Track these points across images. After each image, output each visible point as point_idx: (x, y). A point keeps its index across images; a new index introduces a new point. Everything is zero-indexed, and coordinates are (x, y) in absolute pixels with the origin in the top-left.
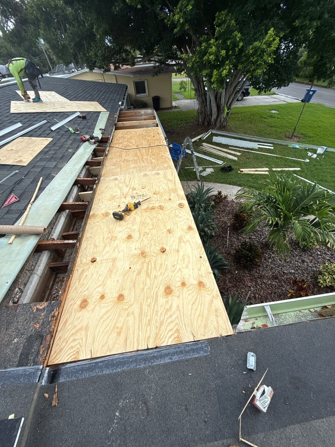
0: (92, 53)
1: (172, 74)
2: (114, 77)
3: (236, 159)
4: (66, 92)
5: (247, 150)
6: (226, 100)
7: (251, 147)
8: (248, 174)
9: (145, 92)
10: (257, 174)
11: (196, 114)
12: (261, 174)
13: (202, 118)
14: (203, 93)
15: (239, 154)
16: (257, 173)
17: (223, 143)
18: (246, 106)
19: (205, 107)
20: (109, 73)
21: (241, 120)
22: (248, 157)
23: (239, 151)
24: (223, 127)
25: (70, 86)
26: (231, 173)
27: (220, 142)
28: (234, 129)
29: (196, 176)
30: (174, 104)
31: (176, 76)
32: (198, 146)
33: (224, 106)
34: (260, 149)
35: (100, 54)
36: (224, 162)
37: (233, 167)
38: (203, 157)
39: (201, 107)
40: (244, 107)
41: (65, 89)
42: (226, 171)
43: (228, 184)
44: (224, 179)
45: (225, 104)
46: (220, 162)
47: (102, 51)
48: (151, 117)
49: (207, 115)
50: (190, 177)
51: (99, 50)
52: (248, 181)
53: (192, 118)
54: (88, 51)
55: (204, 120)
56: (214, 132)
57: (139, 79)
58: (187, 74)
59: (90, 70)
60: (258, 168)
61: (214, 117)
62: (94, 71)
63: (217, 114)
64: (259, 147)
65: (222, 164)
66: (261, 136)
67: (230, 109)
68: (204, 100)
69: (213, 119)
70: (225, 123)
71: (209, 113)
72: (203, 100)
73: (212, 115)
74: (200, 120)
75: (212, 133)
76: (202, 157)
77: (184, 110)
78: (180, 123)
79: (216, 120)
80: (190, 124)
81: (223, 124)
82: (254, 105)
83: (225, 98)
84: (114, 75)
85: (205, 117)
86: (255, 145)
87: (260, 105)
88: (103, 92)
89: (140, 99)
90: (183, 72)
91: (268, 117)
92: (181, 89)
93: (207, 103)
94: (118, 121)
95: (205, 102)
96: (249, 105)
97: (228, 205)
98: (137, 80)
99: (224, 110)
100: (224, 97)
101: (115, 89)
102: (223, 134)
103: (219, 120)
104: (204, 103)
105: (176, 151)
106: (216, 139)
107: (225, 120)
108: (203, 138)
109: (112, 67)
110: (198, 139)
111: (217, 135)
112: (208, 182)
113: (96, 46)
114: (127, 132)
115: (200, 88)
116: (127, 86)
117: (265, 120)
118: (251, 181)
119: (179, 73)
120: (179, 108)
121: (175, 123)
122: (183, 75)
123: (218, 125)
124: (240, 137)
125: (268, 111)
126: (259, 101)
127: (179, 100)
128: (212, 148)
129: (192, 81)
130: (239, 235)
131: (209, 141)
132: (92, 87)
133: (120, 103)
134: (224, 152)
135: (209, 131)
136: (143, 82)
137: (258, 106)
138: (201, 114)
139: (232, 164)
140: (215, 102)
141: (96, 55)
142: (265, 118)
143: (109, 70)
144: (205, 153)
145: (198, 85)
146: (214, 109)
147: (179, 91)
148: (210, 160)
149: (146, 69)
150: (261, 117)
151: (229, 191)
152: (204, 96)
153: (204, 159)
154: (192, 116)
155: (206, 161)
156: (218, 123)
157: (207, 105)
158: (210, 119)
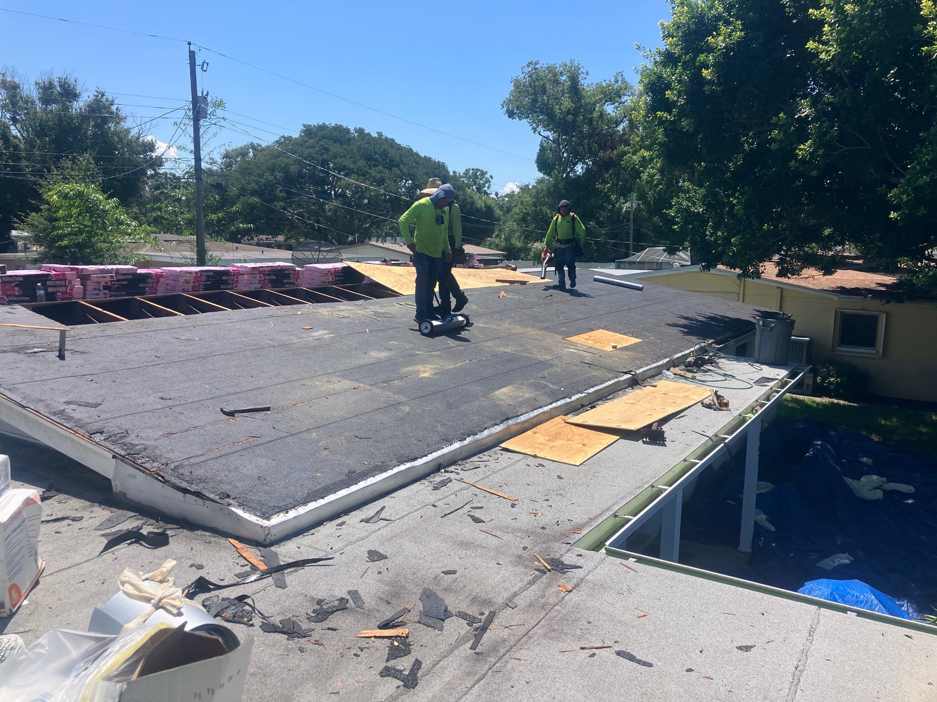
2: (780, 290)
9: (872, 344)
89: (847, 359)
98: (853, 309)
136: (874, 319)
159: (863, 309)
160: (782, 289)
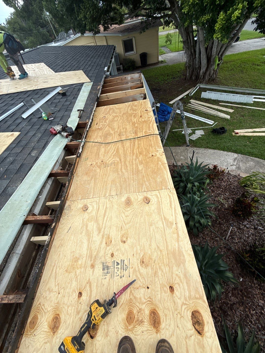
0: (81, 16)
1: (158, 28)
2: (105, 37)
3: (228, 117)
4: (55, 61)
5: (241, 106)
6: (218, 50)
7: (245, 102)
8: (245, 136)
9: (132, 50)
10: (256, 136)
11: (183, 68)
12: (260, 136)
13: (189, 72)
14: (192, 44)
15: (231, 111)
16: (255, 134)
17: (212, 99)
18: (235, 53)
19: (193, 60)
20: (99, 35)
21: (231, 70)
22: (242, 113)
23: (232, 108)
24: (212, 81)
25: (61, 54)
26: (224, 135)
27: (209, 98)
28: (224, 82)
29: (185, 140)
30: (160, 59)
31: (164, 29)
32: (185, 103)
33: (215, 57)
34: (256, 104)
35: (88, 16)
36: (215, 122)
37: (227, 128)
38: (192, 117)
39: (189, 61)
40: (233, 55)
41: (55, 58)
42: (218, 133)
43: (221, 150)
44: (216, 143)
45: (216, 55)
46: (211, 122)
47: (90, 13)
48: (138, 84)
49: (196, 68)
50: (179, 141)
51: (87, 12)
52: (245, 146)
53: (178, 72)
54: (78, 15)
55: (192, 74)
56: (202, 86)
57: (127, 37)
58: (175, 26)
59: (81, 34)
60: (256, 128)
61: (203, 70)
62: (85, 35)
63: (206, 67)
64: (254, 101)
65: (213, 124)
66: (256, 87)
67: (221, 59)
68: (193, 52)
69: (201, 72)
70: (215, 76)
71: (197, 66)
72: (191, 52)
73: (201, 68)
74: (188, 74)
75: (200, 88)
76: (190, 116)
77: (170, 64)
78: (167, 79)
79: (205, 73)
80: (176, 79)
81: (213, 76)
82: (245, 51)
83: (216, 49)
84: (104, 36)
85: (193, 71)
86: (251, 99)
87: (252, 50)
88: (91, 56)
89: (128, 57)
90: (171, 24)
91: (261, 64)
92: (166, 42)
93: (196, 55)
94: (101, 94)
95: (194, 55)
96: (238, 52)
97: (224, 179)
98: (125, 38)
99: (214, 62)
100: (216, 47)
101: (103, 51)
102: (212, 87)
103: (208, 73)
104: (192, 55)
105: (163, 111)
106: (205, 95)
107: (215, 73)
108: (191, 94)
109: (101, 28)
110: (186, 96)
111: (205, 90)
112: (198, 147)
113: (84, 8)
114: (110, 109)
115: (189, 40)
116: (115, 47)
117: (259, 67)
118: (249, 146)
119: (166, 26)
120: (166, 63)
121: (162, 79)
122: (171, 27)
123: (207, 78)
124: (231, 90)
125: (261, 56)
126: (249, 46)
127: (165, 54)
128: (201, 105)
129: (180, 32)
130: (240, 223)
131: (197, 97)
132: (81, 52)
133: (106, 69)
134: (214, 109)
135: (197, 86)
136: (131, 40)
137: (249, 52)
138: (189, 68)
139: (225, 124)
140: (205, 54)
141: (85, 17)
142: (258, 65)
143: (99, 32)
144: (194, 112)
145: (187, 37)
146: (204, 61)
147: (165, 44)
148: (200, 120)
149: (134, 25)
150: (253, 64)
151: (223, 159)
152: (193, 48)
153: (193, 118)
154: (179, 70)
155: (195, 121)
156: (207, 76)
157: (196, 58)
158: (198, 72)
159: (128, 37)
160: (105, 36)
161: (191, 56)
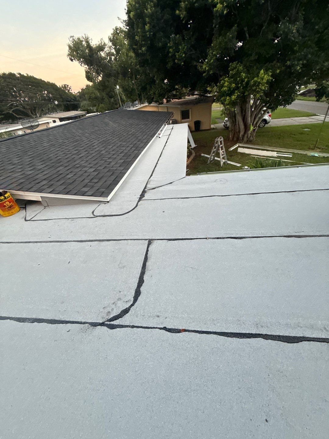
0: (152, 92)
1: (212, 104)
2: (166, 108)
5: (266, 158)
6: (252, 120)
7: (270, 155)
9: (188, 118)
13: (232, 134)
17: (246, 153)
19: (234, 126)
20: (162, 105)
24: (249, 141)
27: (244, 152)
30: (212, 126)
33: (250, 125)
35: (157, 93)
39: (232, 126)
47: (159, 91)
49: (237, 133)
54: (149, 91)
55: (234, 136)
56: (240, 145)
57: (185, 108)
59: (149, 104)
61: (242, 133)
62: (151, 105)
63: (244, 131)
64: (278, 156)
67: (256, 126)
68: (234, 121)
69: (241, 135)
71: (237, 131)
73: (240, 132)
74: (230, 137)
79: (243, 136)
81: (250, 138)
83: (250, 118)
84: (166, 106)
85: (234, 134)
86: (275, 154)
91: (298, 134)
92: (221, 115)
93: (236, 123)
99: (250, 128)
101: (164, 114)
102: (249, 146)
103: (246, 136)
106: (240, 150)
107: (252, 136)
108: (230, 149)
109: (165, 101)
111: (243, 147)
116: (173, 113)
125: (300, 129)
127: (218, 123)
135: (236, 145)
136: (188, 111)
140: (242, 121)
141: (154, 93)
143: (162, 103)
146: (242, 127)
150: (291, 134)
152: (234, 118)
156: (245, 138)
157: (236, 124)
158: (238, 135)
161: (233, 123)
